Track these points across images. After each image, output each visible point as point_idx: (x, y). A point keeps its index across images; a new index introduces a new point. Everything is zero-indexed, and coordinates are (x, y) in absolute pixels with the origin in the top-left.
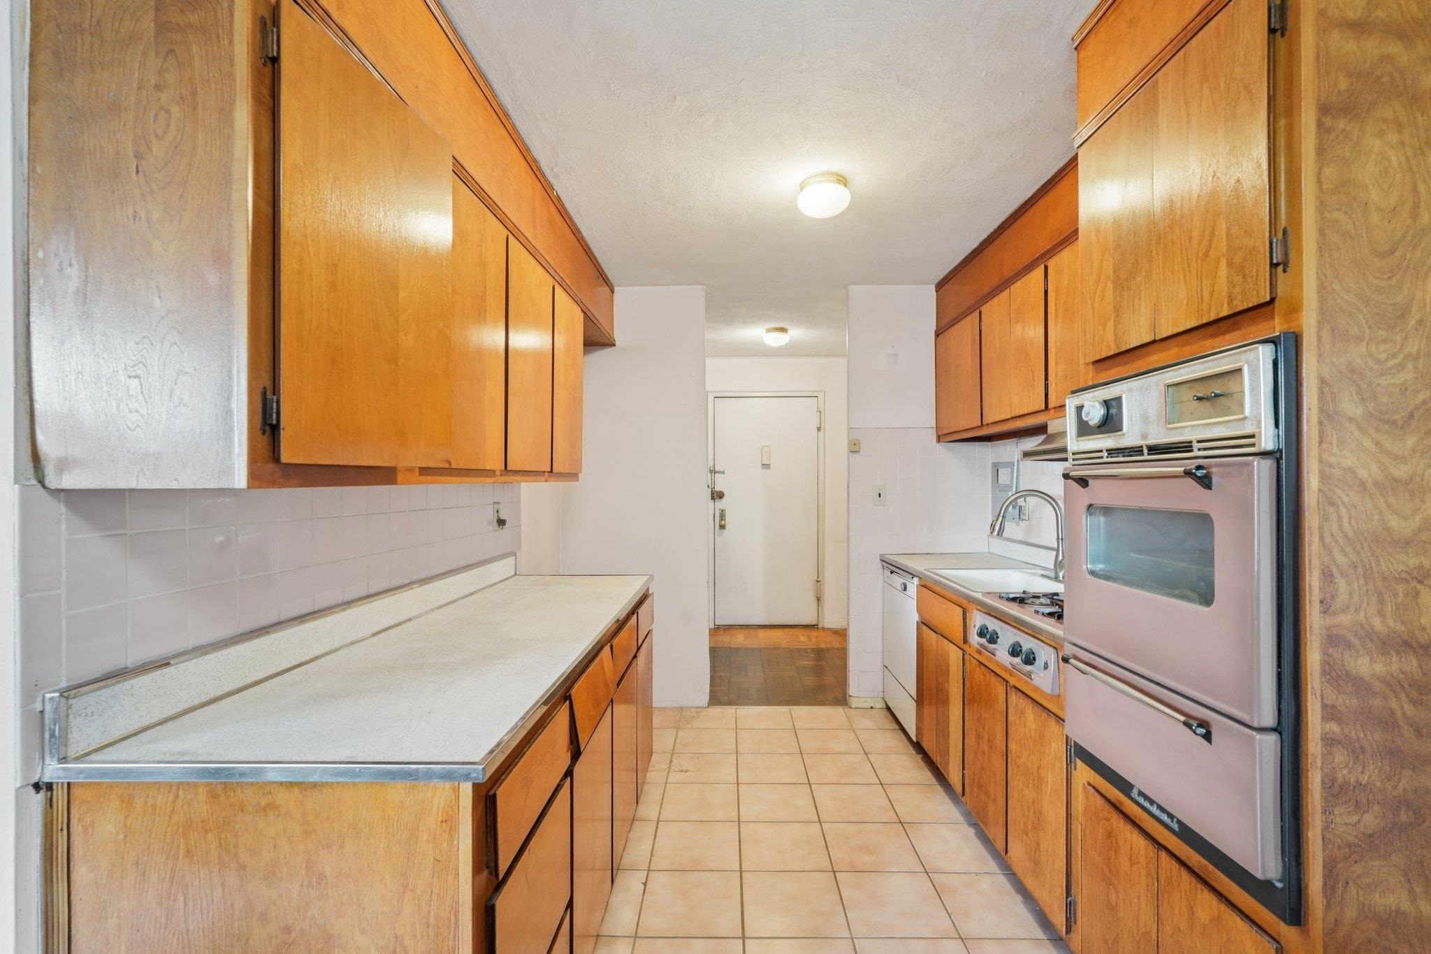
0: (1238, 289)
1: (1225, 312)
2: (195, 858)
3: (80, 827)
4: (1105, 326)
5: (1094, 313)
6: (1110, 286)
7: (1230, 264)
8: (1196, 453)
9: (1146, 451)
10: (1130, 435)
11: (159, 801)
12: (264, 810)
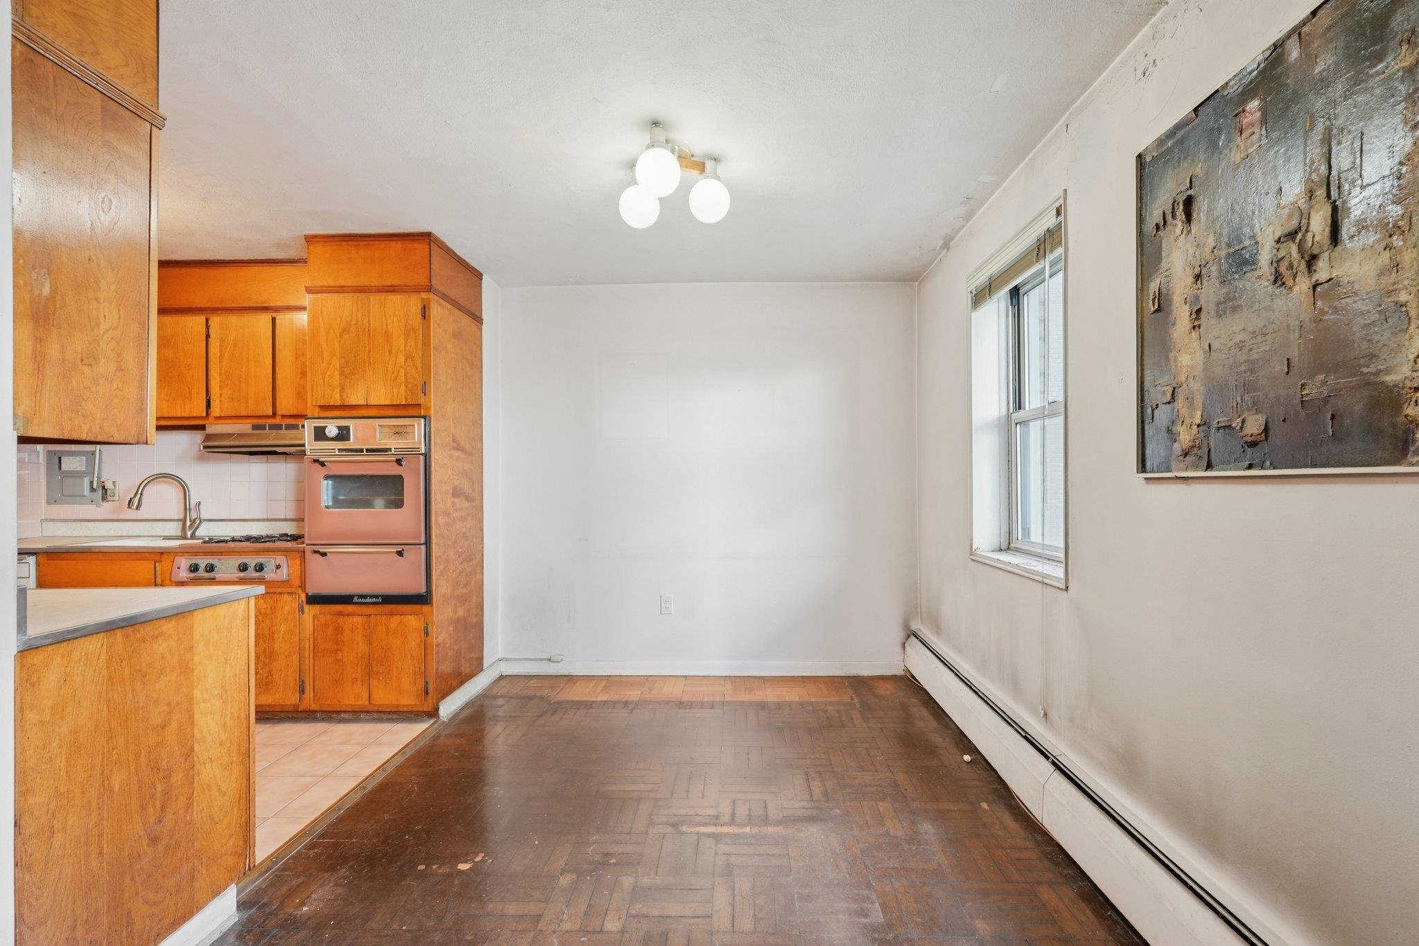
0: (409, 396)
1: (404, 403)
2: (115, 680)
3: (28, 685)
4: (334, 391)
5: (324, 382)
6: (337, 373)
7: (406, 387)
8: (393, 452)
9: (365, 451)
10: (352, 443)
11: (90, 650)
12: (157, 637)
